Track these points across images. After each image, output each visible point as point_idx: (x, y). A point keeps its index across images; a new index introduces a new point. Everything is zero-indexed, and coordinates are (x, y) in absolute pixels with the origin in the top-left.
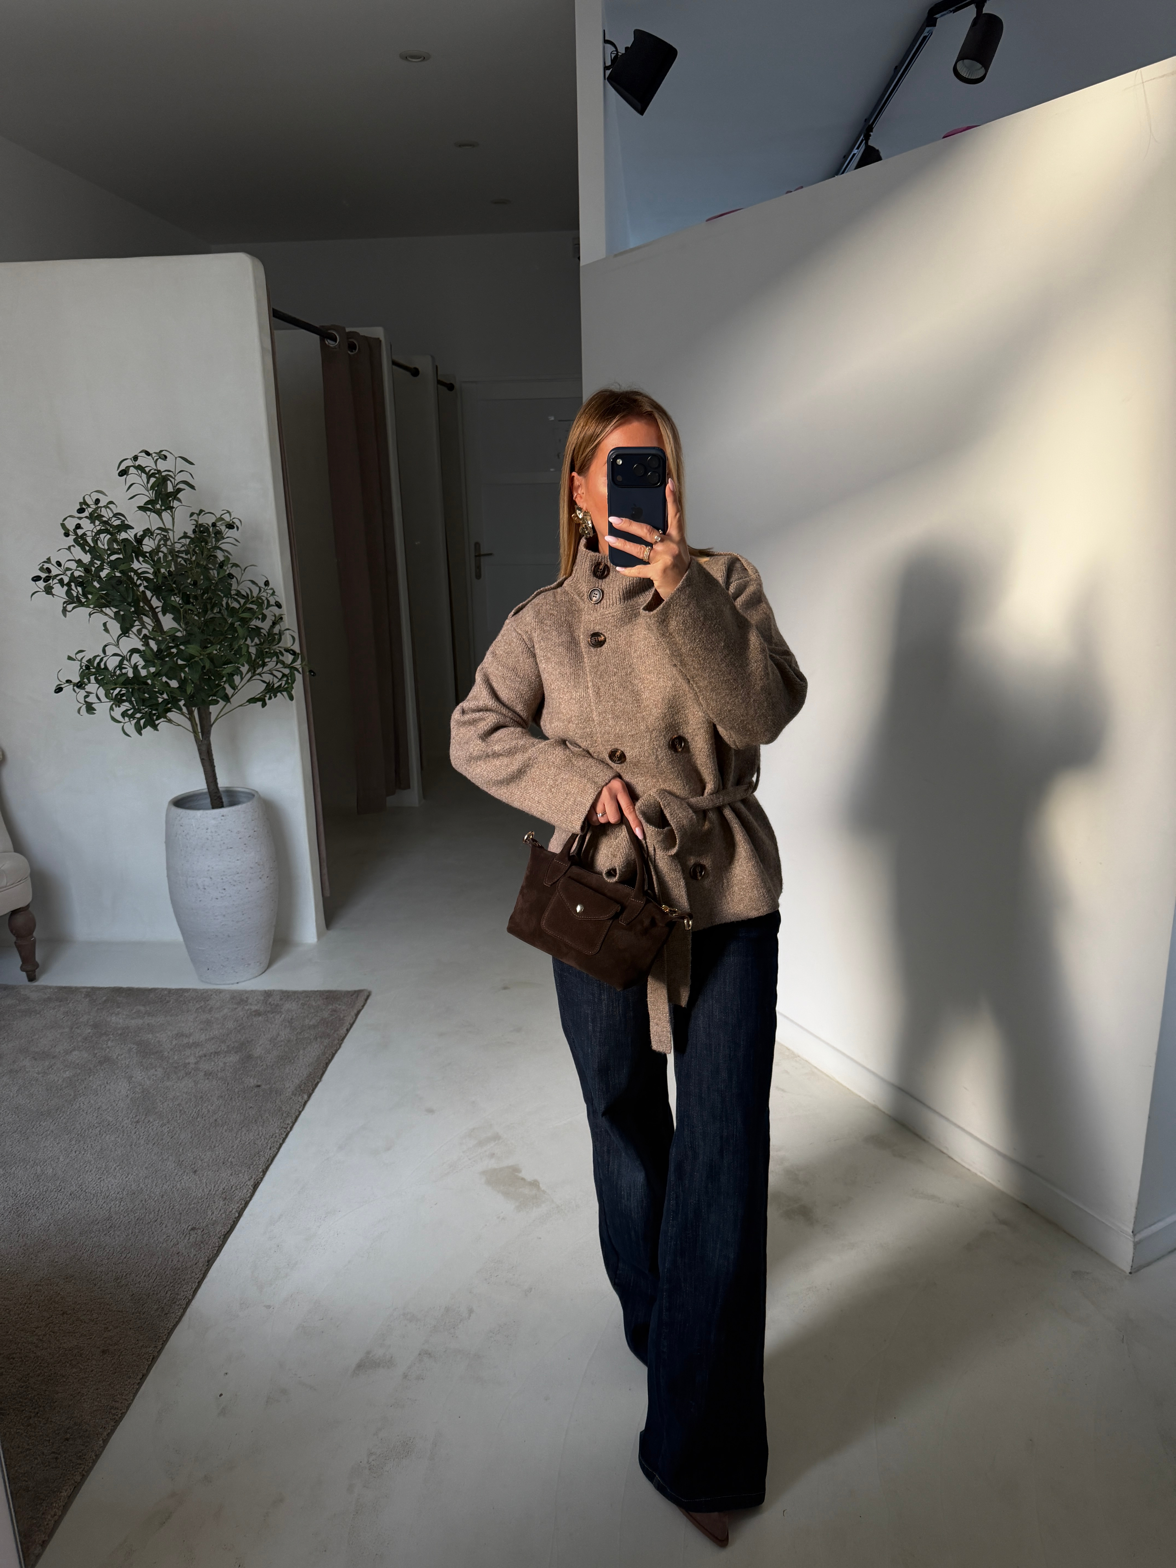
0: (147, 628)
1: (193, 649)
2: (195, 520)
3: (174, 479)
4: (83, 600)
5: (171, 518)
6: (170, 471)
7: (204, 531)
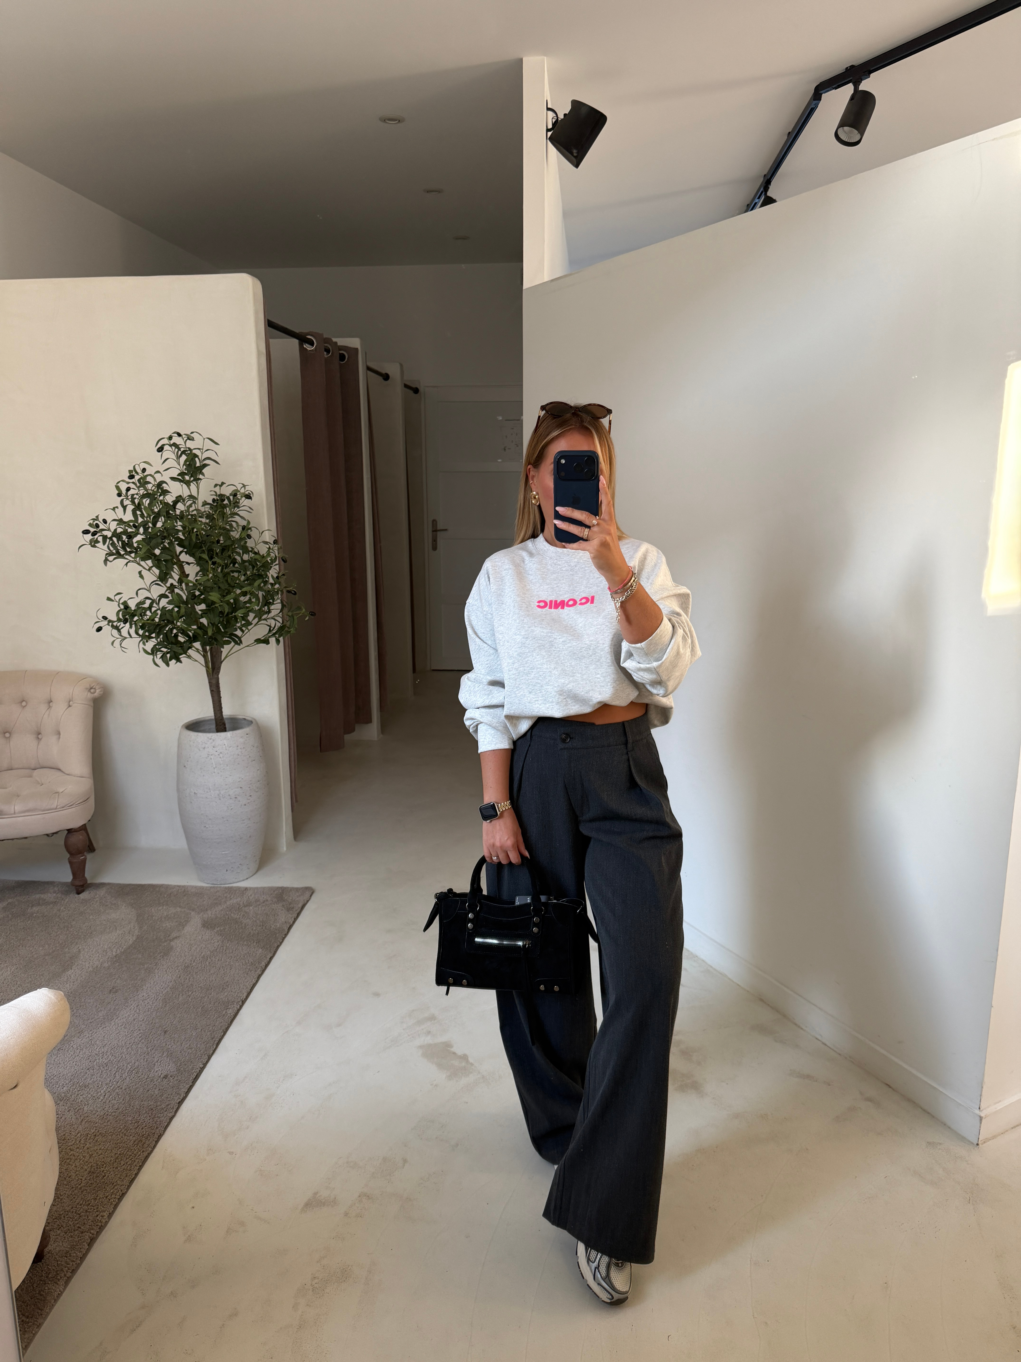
2: (217, 491)
3: (202, 456)
4: (123, 553)
5: (197, 489)
6: (199, 449)
7: (224, 500)
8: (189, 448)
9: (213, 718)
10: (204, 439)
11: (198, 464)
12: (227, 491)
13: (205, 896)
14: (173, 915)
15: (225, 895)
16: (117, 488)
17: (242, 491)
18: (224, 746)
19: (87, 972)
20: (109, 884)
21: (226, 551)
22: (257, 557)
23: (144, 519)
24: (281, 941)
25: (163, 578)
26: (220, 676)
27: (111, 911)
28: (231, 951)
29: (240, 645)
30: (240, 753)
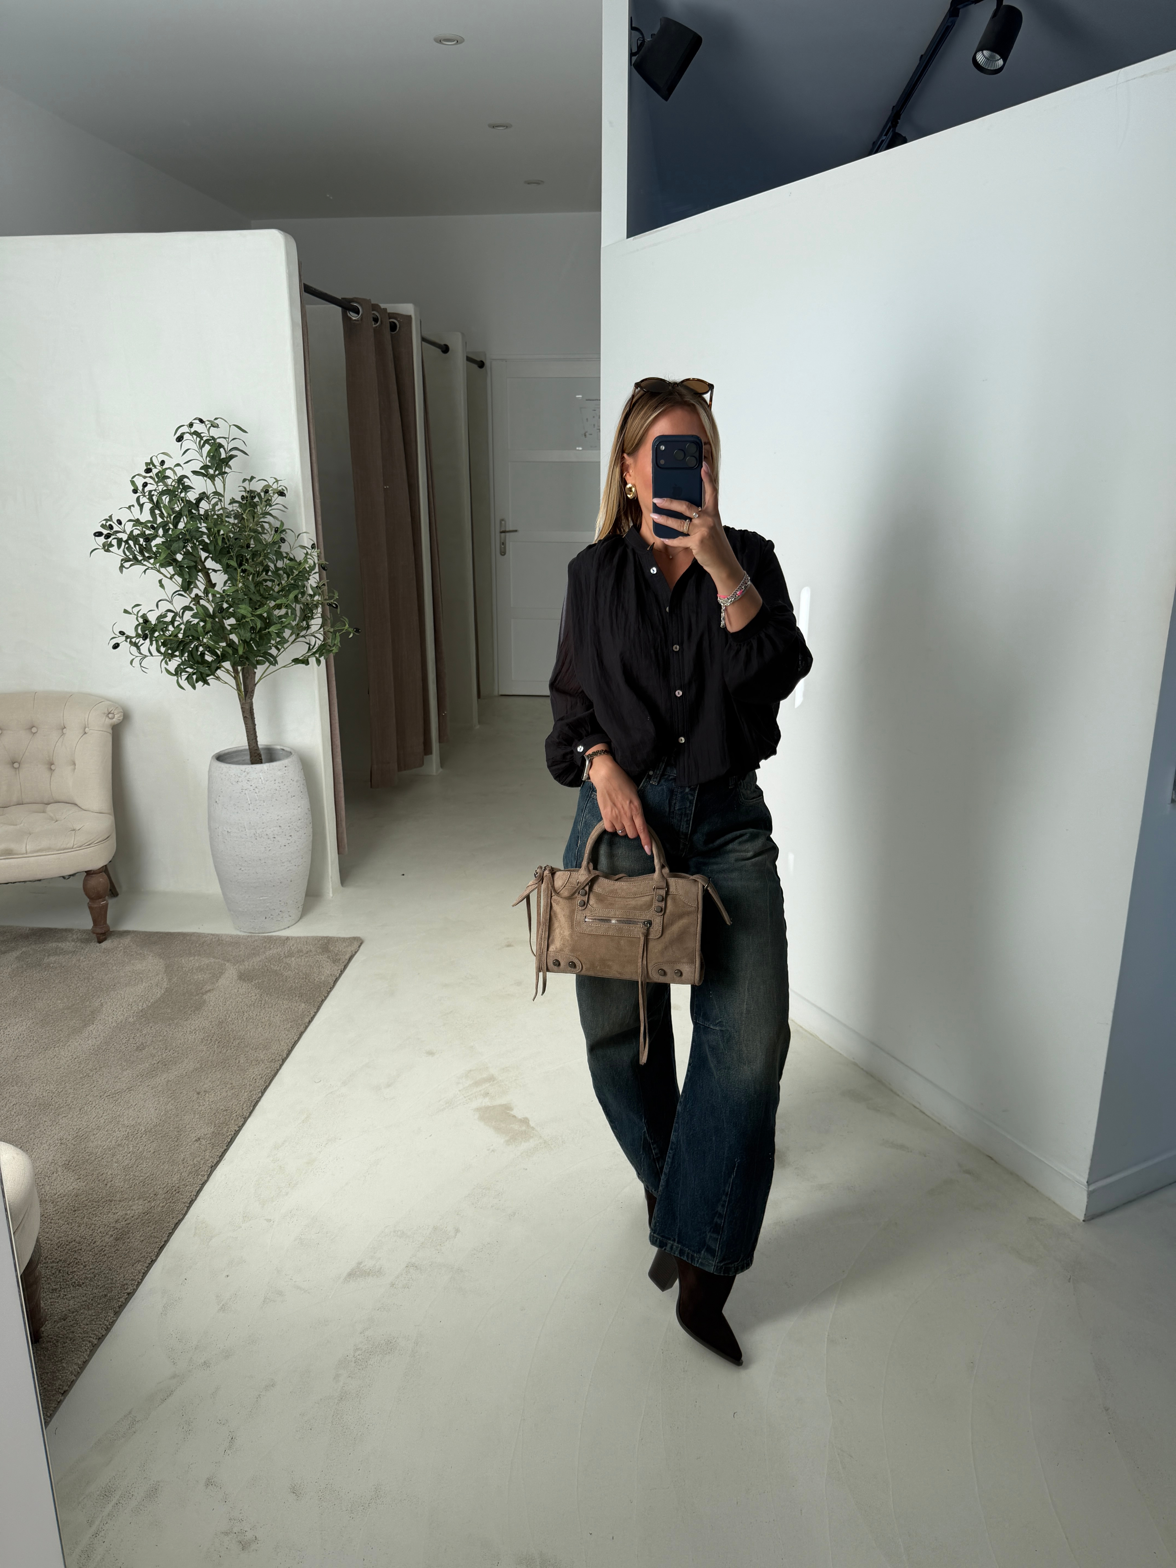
2: (246, 487)
3: (227, 446)
4: (140, 558)
5: (222, 484)
6: (225, 438)
7: (255, 497)
8: (212, 437)
9: (247, 747)
10: (230, 426)
11: (223, 456)
12: (258, 487)
13: (242, 946)
14: (205, 966)
15: (264, 945)
16: (133, 483)
17: (275, 486)
18: (260, 780)
19: (110, 1028)
20: (134, 932)
21: (258, 557)
22: (291, 564)
23: (164, 519)
24: (326, 995)
25: (187, 587)
26: (254, 700)
27: (136, 961)
28: (270, 1006)
29: (275, 665)
30: (278, 788)
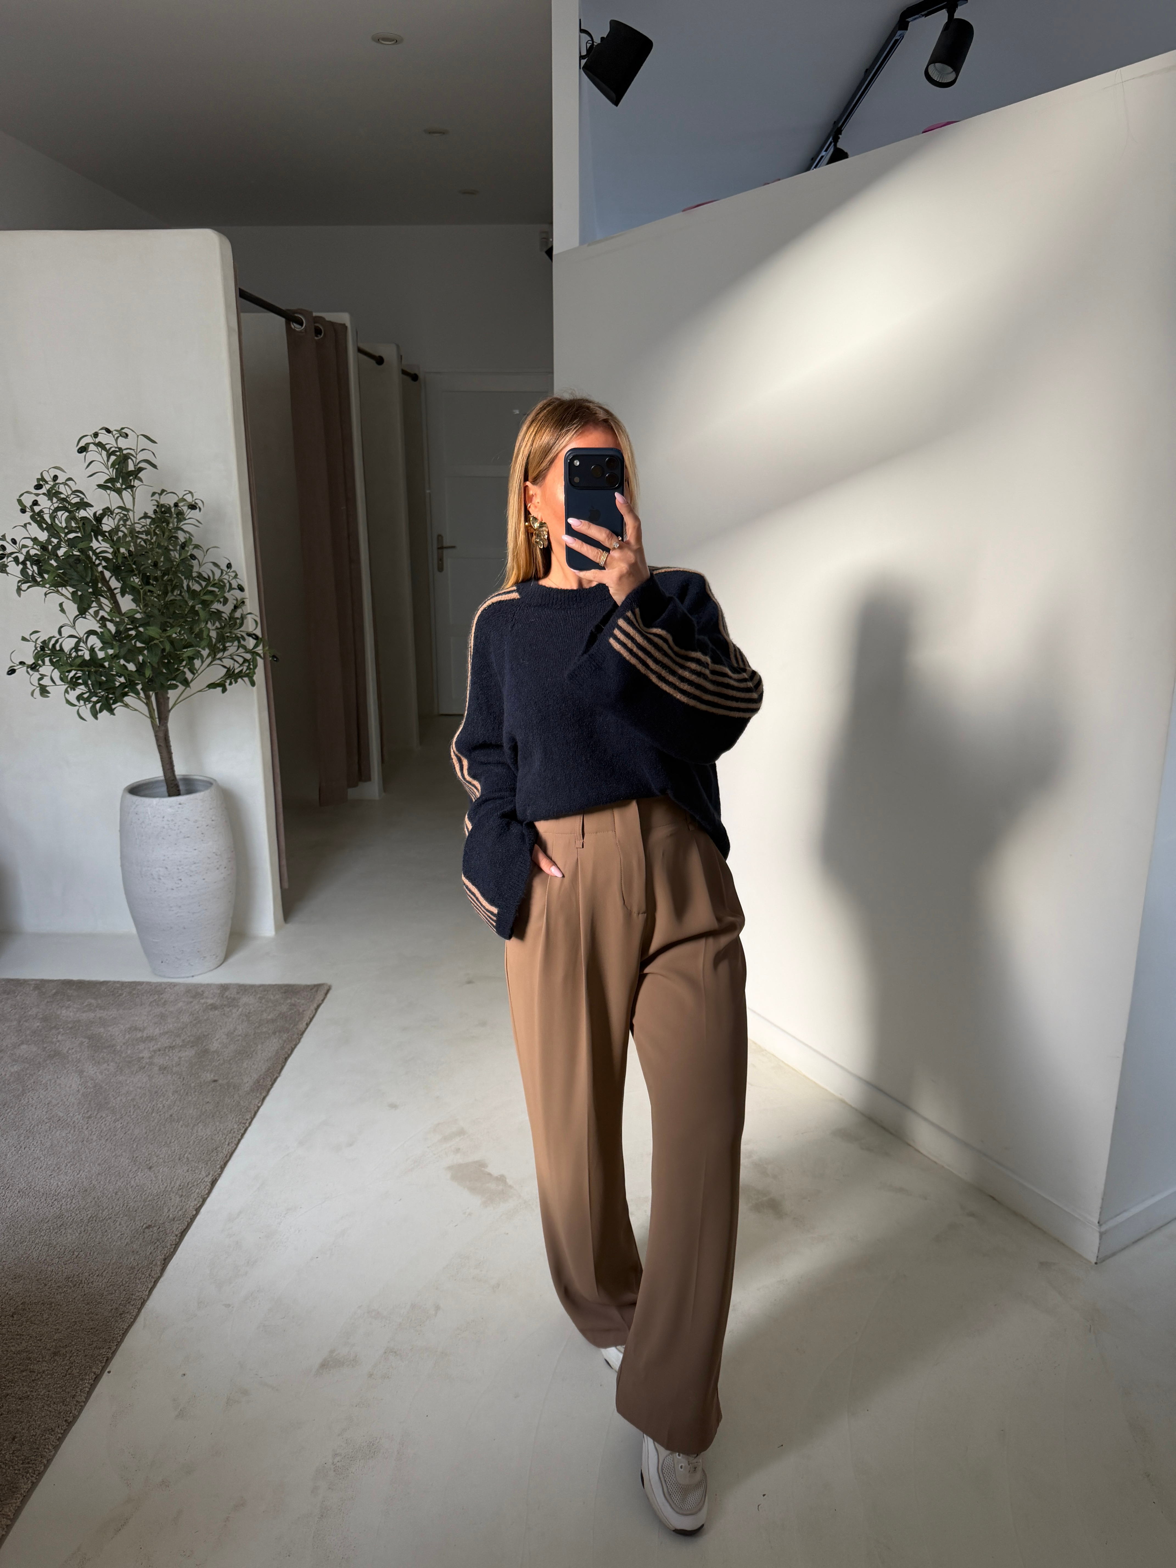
0: (104, 610)
1: (153, 631)
2: (157, 501)
3: (136, 458)
4: (39, 579)
5: (131, 498)
6: (132, 449)
7: (166, 511)
8: (119, 448)
9: (164, 778)
10: (138, 436)
11: (131, 467)
12: (169, 500)
16: (21, 501)
17: (186, 499)
21: (168, 575)
26: (168, 727)
29: (189, 689)
